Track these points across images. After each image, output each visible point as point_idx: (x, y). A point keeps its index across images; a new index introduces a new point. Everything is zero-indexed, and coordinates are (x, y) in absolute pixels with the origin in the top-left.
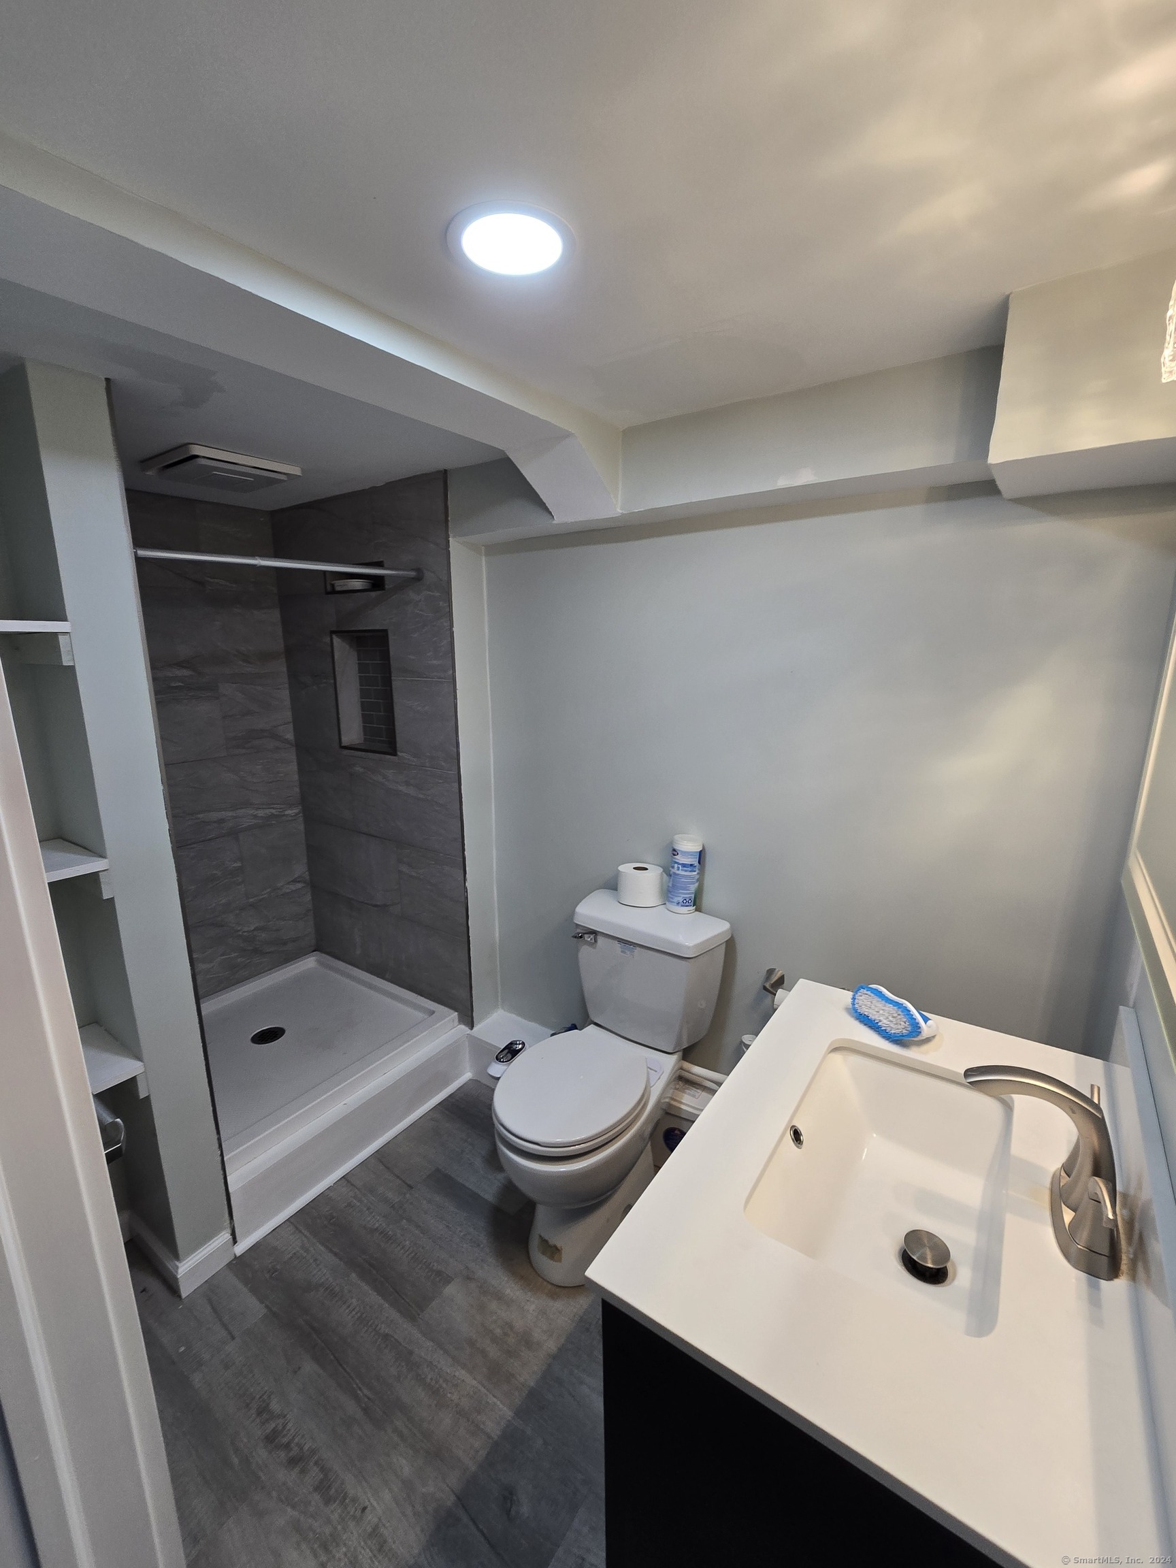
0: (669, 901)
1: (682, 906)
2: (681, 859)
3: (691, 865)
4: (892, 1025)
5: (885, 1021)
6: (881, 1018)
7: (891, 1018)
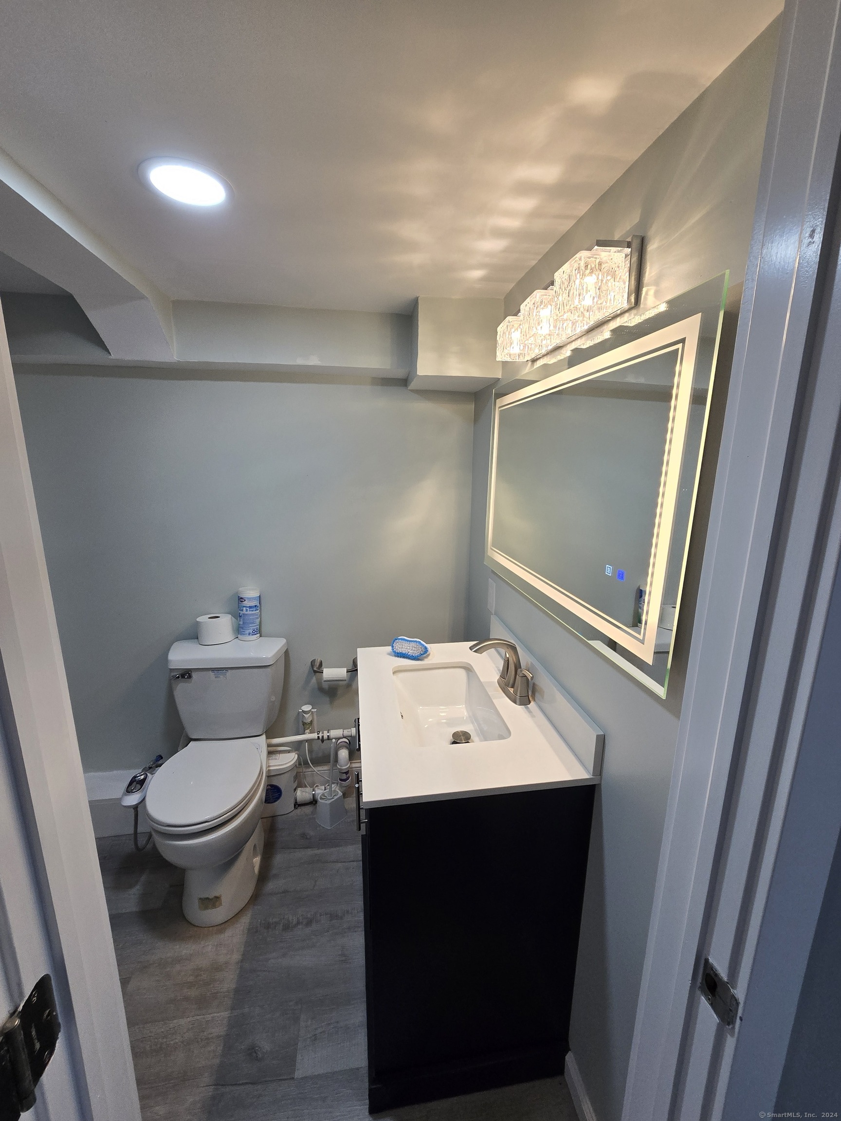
0: (242, 634)
1: (252, 635)
2: (247, 603)
3: (255, 606)
4: (415, 652)
5: (411, 651)
6: (409, 651)
7: (414, 649)
